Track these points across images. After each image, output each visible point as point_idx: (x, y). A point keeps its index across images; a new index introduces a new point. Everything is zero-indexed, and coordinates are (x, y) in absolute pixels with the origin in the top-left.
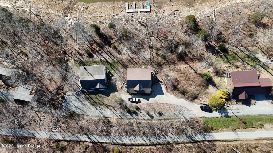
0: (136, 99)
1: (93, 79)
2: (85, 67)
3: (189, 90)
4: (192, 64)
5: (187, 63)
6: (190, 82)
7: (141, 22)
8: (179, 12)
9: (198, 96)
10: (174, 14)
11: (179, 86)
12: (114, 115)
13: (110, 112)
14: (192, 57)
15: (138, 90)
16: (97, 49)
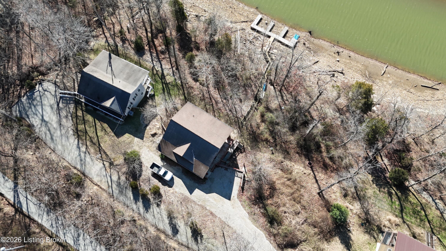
0: (165, 173)
1: (110, 83)
2: (112, 55)
3: (286, 222)
4: (320, 175)
5: (311, 167)
6: (299, 206)
7: (267, 54)
8: (343, 77)
9: (298, 244)
10: (333, 75)
11: (269, 202)
12: (103, 180)
13: (101, 169)
14: (327, 161)
15: (181, 154)
16: (159, 48)
